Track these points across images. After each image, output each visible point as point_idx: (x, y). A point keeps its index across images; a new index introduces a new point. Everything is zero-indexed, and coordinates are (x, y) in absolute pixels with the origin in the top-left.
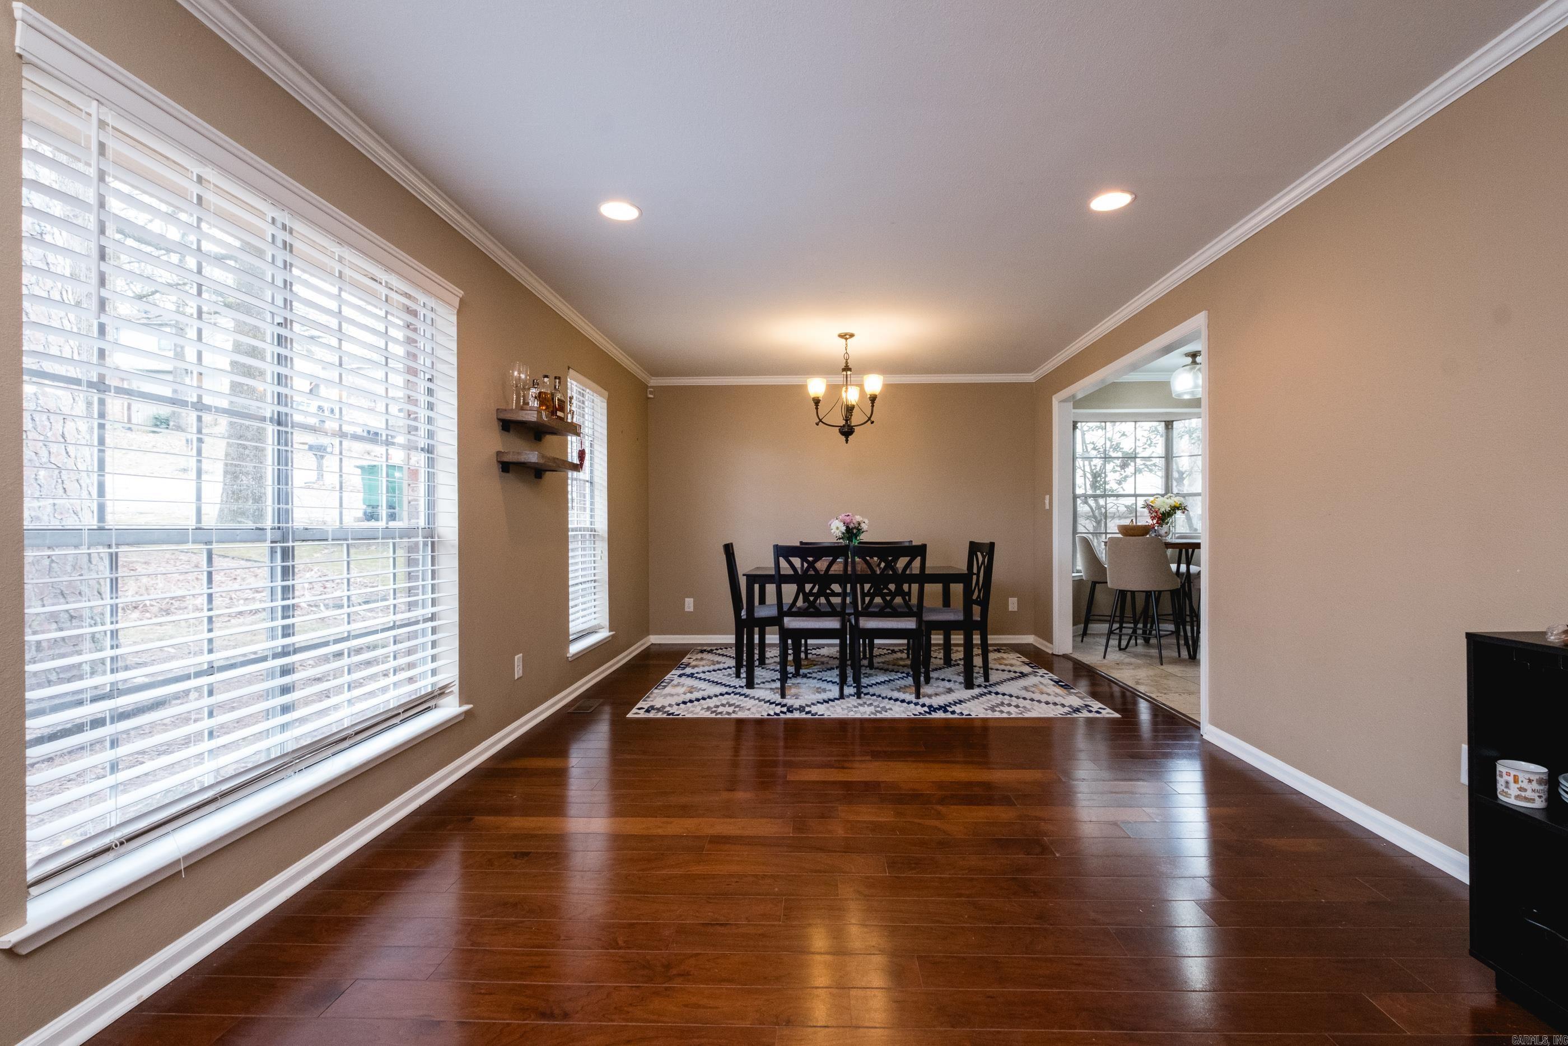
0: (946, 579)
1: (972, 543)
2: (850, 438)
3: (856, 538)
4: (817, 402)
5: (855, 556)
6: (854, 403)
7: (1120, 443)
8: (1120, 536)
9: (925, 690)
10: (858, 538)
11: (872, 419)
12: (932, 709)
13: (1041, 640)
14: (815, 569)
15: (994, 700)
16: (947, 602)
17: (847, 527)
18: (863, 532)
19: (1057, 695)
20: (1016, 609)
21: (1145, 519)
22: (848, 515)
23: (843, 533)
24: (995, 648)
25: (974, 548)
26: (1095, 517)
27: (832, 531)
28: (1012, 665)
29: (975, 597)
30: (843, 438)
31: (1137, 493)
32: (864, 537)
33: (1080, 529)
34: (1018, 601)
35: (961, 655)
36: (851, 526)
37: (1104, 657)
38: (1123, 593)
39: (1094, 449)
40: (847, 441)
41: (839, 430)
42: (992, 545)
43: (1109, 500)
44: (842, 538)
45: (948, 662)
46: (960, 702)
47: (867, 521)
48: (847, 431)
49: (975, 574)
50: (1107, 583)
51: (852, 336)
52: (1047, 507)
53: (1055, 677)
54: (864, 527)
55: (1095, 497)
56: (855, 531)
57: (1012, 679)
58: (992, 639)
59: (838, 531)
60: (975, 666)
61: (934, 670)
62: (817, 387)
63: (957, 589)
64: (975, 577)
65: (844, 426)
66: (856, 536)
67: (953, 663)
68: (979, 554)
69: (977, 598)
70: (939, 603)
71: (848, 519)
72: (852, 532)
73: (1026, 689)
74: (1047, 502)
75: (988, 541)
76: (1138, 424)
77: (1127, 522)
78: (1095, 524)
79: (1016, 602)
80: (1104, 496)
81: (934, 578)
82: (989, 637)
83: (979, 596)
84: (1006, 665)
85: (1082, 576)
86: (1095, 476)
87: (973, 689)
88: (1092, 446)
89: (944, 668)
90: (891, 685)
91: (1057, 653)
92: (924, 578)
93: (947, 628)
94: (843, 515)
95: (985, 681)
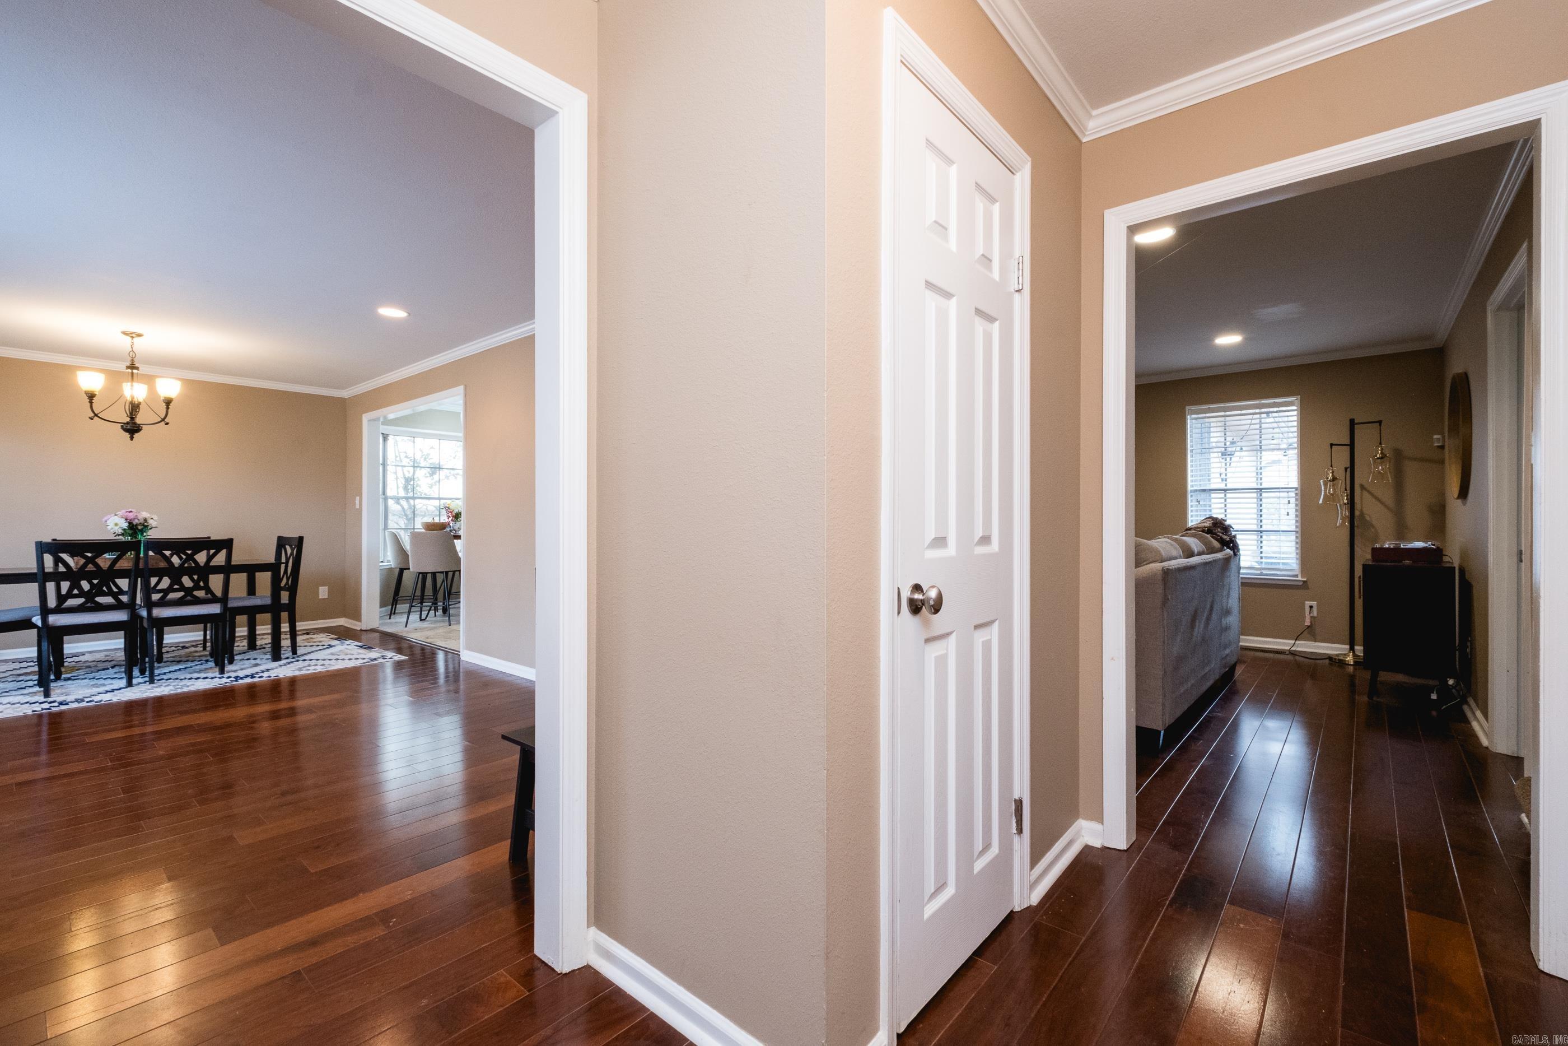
0: (251, 570)
1: (280, 538)
2: (136, 435)
3: (142, 534)
4: (91, 396)
5: (149, 550)
6: (141, 400)
7: (429, 454)
8: (423, 531)
9: (228, 667)
10: (145, 534)
11: (167, 420)
12: (237, 678)
13: (351, 621)
14: (96, 565)
15: (301, 664)
16: (251, 590)
17: (130, 523)
18: (151, 529)
19: (359, 654)
20: (326, 596)
21: (444, 519)
22: (131, 512)
23: (124, 530)
24: (304, 632)
25: (282, 543)
26: (406, 515)
27: (109, 528)
28: (320, 642)
29: (283, 584)
30: (128, 435)
31: (440, 497)
32: (152, 534)
33: (391, 524)
34: (329, 590)
35: (268, 639)
36: (135, 522)
37: (406, 626)
38: (424, 575)
39: (406, 457)
40: (132, 438)
41: (122, 427)
42: (301, 539)
43: (417, 501)
44: (122, 534)
45: (252, 646)
46: (268, 670)
47: (155, 517)
48: (132, 429)
49: (283, 563)
50: (409, 569)
51: (139, 335)
52: (358, 507)
53: (360, 644)
54: (152, 523)
55: (407, 499)
56: (140, 527)
57: (320, 650)
58: (300, 626)
59: (117, 528)
60: (283, 647)
61: (237, 655)
62: (90, 380)
63: (264, 579)
64: (283, 566)
65: (128, 423)
66: (142, 531)
67: (257, 647)
68: (288, 547)
69: (285, 585)
70: (243, 592)
71: (131, 516)
72: (135, 528)
73: (332, 654)
74: (357, 502)
75: (297, 535)
76: (441, 441)
77: (430, 520)
78: (406, 521)
79: (327, 590)
80: (414, 498)
81: (240, 569)
82: (297, 624)
83: (287, 583)
84: (315, 642)
85: (391, 565)
86: (408, 480)
87: (280, 661)
88: (405, 455)
89: (248, 652)
90: (188, 670)
91: (365, 629)
92: (228, 569)
93: (252, 613)
94: (124, 511)
95: (293, 654)
